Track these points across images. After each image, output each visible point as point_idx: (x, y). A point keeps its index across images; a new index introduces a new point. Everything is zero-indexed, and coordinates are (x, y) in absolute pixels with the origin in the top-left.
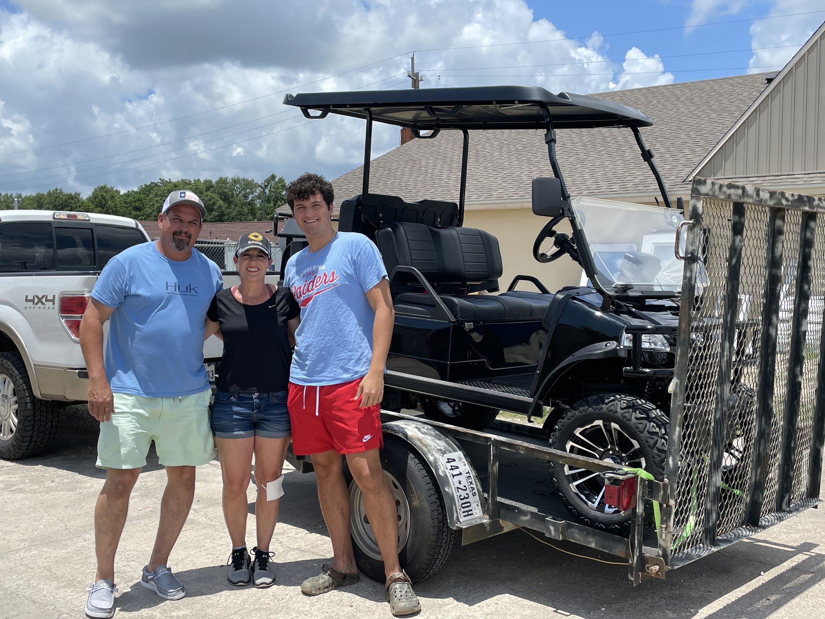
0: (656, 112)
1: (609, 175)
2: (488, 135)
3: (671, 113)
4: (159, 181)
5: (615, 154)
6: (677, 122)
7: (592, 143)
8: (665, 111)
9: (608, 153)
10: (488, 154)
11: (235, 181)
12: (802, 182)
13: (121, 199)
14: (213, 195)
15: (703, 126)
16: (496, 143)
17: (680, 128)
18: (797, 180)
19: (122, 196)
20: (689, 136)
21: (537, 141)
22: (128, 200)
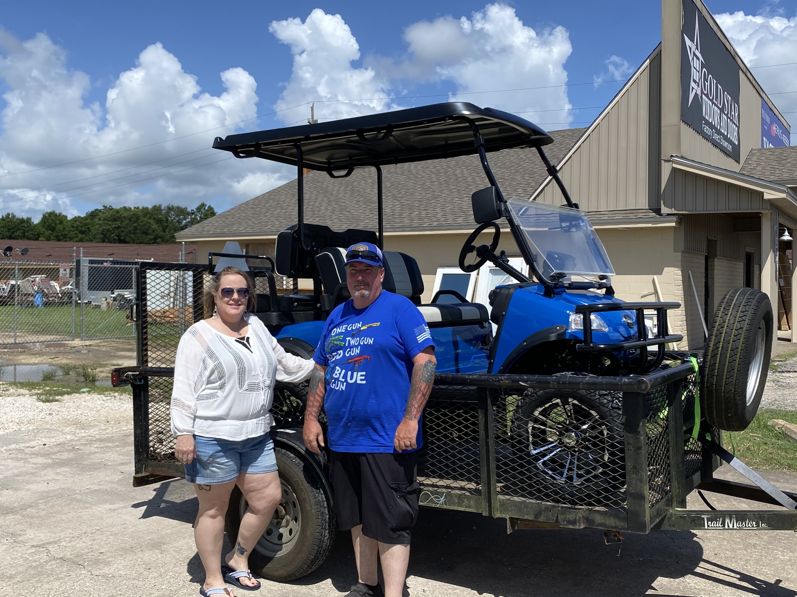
0: (501, 158)
1: (456, 209)
2: (364, 174)
3: (512, 158)
4: (103, 208)
5: (463, 192)
6: (516, 166)
7: (447, 183)
8: (508, 157)
9: (458, 191)
10: (361, 190)
11: (170, 209)
12: (606, 218)
13: (69, 223)
14: (149, 221)
15: (536, 170)
16: (370, 181)
17: (517, 171)
18: (603, 216)
19: (70, 221)
20: (523, 178)
21: (403, 179)
22: (75, 225)
